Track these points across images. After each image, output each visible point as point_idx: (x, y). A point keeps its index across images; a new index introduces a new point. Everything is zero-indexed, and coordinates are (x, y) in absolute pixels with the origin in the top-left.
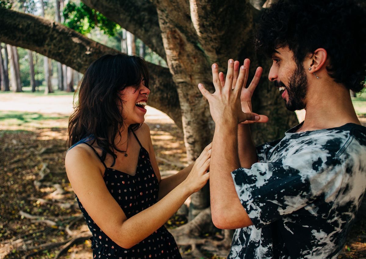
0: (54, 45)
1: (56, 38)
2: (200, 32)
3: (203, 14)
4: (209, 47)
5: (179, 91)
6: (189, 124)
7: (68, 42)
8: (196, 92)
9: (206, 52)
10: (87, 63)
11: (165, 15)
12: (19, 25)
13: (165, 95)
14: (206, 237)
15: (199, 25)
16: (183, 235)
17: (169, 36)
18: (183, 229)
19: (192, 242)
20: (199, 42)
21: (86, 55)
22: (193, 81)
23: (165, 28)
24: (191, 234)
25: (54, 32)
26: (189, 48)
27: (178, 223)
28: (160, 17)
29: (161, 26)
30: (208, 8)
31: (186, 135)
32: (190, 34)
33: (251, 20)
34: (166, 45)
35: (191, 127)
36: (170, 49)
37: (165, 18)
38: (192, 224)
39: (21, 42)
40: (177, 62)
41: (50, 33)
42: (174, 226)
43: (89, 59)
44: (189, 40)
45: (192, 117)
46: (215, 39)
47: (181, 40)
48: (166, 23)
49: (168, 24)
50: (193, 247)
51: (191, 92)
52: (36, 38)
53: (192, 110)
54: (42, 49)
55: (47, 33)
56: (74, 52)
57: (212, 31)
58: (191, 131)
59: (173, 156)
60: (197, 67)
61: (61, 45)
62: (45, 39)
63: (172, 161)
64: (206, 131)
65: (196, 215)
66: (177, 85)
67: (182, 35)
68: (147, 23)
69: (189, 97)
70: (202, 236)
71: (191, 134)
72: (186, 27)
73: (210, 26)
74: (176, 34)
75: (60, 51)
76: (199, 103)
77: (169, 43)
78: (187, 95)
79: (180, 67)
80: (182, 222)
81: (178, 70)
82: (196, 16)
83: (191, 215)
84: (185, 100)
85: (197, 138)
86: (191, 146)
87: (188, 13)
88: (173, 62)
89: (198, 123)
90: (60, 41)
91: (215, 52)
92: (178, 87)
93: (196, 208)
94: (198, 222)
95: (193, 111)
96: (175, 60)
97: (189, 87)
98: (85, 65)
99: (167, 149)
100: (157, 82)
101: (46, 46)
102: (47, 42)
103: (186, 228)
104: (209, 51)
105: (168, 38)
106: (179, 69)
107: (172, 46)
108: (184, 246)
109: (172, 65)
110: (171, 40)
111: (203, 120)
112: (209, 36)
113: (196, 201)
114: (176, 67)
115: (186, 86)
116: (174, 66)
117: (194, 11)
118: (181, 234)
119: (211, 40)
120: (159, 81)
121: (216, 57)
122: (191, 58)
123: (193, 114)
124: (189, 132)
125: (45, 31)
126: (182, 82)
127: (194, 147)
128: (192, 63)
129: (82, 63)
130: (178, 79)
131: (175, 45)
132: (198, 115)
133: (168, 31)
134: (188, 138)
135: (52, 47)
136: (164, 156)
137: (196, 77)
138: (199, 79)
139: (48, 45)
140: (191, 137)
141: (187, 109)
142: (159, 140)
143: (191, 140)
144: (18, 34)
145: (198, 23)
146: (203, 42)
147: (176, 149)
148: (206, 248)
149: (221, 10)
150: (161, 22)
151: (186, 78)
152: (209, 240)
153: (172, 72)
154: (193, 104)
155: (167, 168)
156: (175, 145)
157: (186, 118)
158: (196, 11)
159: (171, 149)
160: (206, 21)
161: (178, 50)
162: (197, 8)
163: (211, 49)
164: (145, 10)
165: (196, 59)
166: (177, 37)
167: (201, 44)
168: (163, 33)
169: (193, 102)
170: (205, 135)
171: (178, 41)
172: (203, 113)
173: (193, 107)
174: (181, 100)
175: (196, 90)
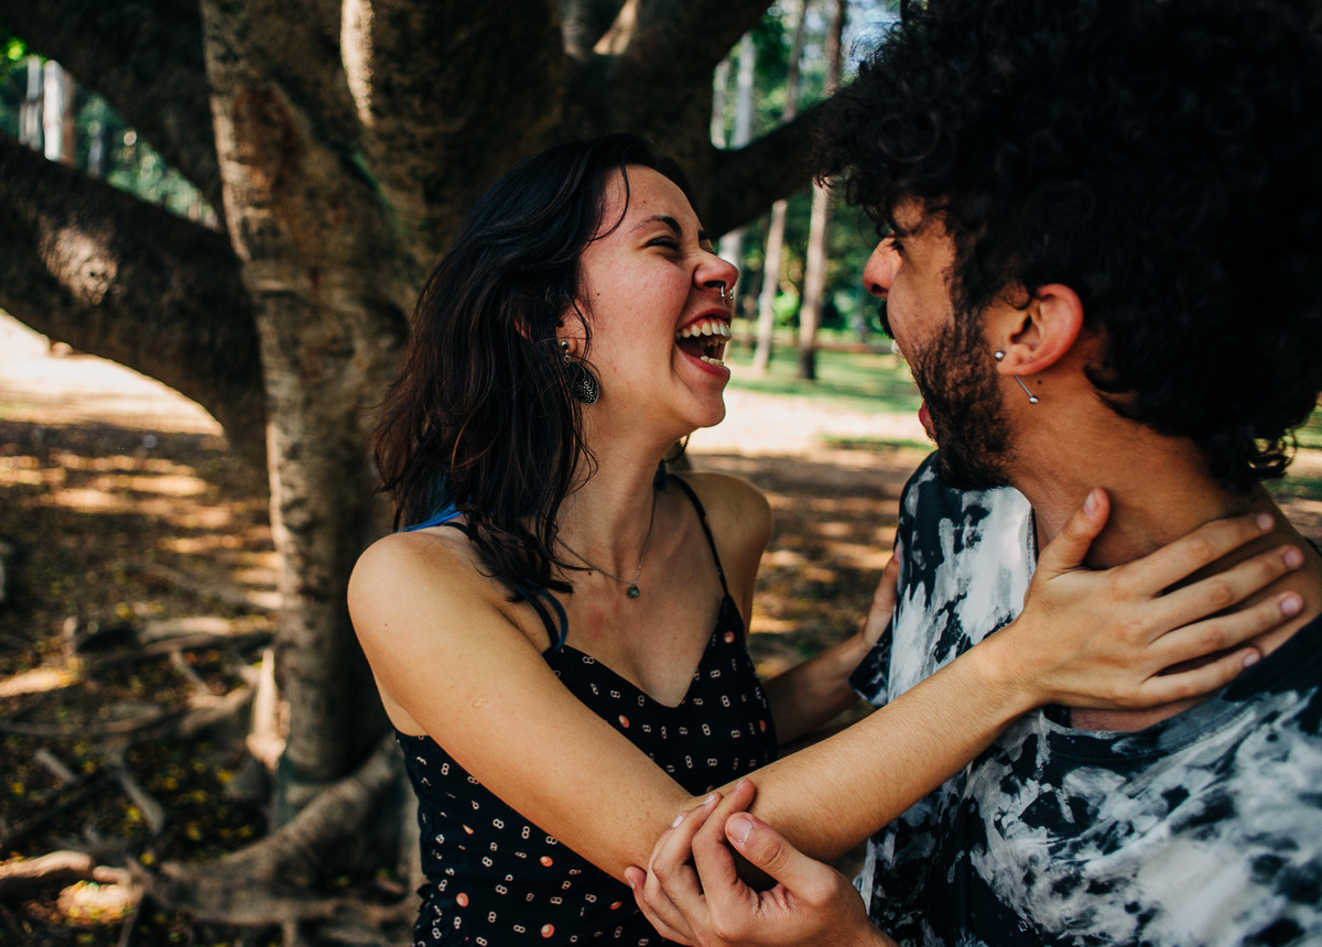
2: (374, 109)
3: (391, 42)
4: (401, 170)
5: (265, 326)
6: (293, 453)
8: (329, 335)
9: (385, 191)
11: (236, 26)
13: (205, 336)
14: (336, 892)
15: (372, 81)
16: (251, 884)
17: (244, 109)
18: (249, 863)
19: (285, 913)
20: (361, 147)
22: (323, 294)
23: (227, 77)
24: (280, 882)
26: (318, 164)
27: (226, 833)
28: (209, 31)
29: (213, 65)
30: (416, 22)
31: (279, 494)
32: (327, 114)
33: (561, 91)
34: (225, 143)
35: (303, 464)
36: (241, 160)
37: (231, 37)
38: (286, 839)
40: (264, 214)
42: (212, 847)
44: (320, 134)
45: (307, 430)
46: (428, 144)
47: (289, 132)
48: (236, 59)
49: (242, 65)
50: (290, 932)
51: (309, 335)
53: (308, 403)
57: (419, 111)
58: (300, 482)
59: (207, 558)
60: (342, 241)
63: (203, 581)
64: (358, 485)
65: (300, 806)
66: (257, 300)
67: (294, 112)
69: (302, 352)
70: (322, 886)
71: (301, 491)
72: (318, 84)
73: (413, 90)
74: (270, 108)
76: (339, 376)
77: (239, 137)
78: (295, 342)
79: (276, 232)
80: (246, 831)
81: (266, 244)
82: (366, 46)
83: (283, 802)
84: (283, 360)
85: (324, 510)
86: (297, 538)
87: (329, 31)
88: (250, 212)
89: (330, 454)
91: (419, 193)
92: (261, 310)
93: (301, 775)
94: (310, 830)
95: (315, 408)
96: (258, 205)
97: (306, 313)
99: (182, 532)
100: (175, 282)
103: (261, 856)
104: (398, 184)
105: (236, 119)
106: (269, 240)
107: (248, 150)
108: (250, 928)
109: (245, 224)
110: (247, 126)
111: (347, 444)
112: (403, 131)
113: (303, 751)
114: (261, 232)
115: (291, 309)
116: (254, 228)
117: (358, 26)
118: (241, 880)
119: (412, 147)
120: (183, 279)
121: (422, 210)
122: (322, 203)
123: (311, 418)
124: (291, 486)
126: (278, 295)
127: (309, 542)
128: (324, 225)
130: (264, 278)
131: (262, 147)
132: (332, 425)
133: (238, 90)
134: (287, 509)
136: (173, 560)
137: (336, 277)
138: (344, 285)
140: (297, 503)
141: (292, 398)
142: (154, 495)
143: (299, 517)
145: (367, 74)
146: (378, 149)
147: (221, 531)
148: (339, 934)
149: (462, 36)
150: (211, 52)
151: (294, 277)
152: (353, 902)
153: (241, 249)
154: (314, 381)
155: (181, 606)
156: (216, 516)
157: (286, 431)
158: (366, 28)
159: (198, 532)
160: (402, 71)
161: (272, 168)
162: (370, 14)
163: (409, 181)
165: (343, 212)
166: (276, 117)
167: (367, 154)
168: (220, 94)
169: (315, 373)
170: (352, 499)
171: (277, 134)
172: (352, 419)
173: (313, 390)
174: (271, 360)
175: (330, 328)
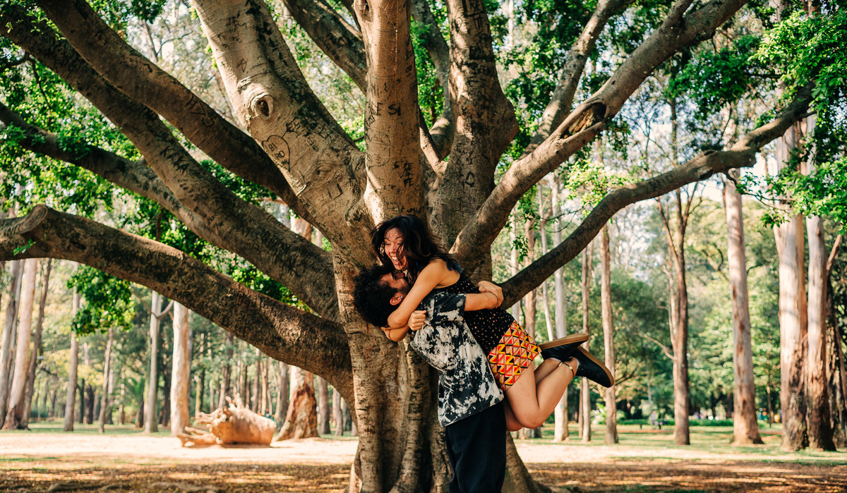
0: (183, 282)
1: (186, 273)
5: (351, 343)
6: (361, 384)
7: (201, 279)
8: (372, 344)
10: (227, 308)
12: (138, 252)
13: (330, 352)
17: (346, 277)
21: (227, 297)
22: (370, 331)
23: (341, 268)
25: (185, 266)
28: (336, 255)
29: (336, 265)
31: (357, 398)
34: (340, 287)
35: (365, 387)
36: (345, 292)
37: (342, 257)
39: (137, 275)
41: (179, 266)
43: (229, 303)
45: (366, 376)
48: (343, 262)
49: (346, 264)
51: (366, 345)
52: (159, 271)
53: (366, 367)
54: (165, 286)
55: (175, 266)
56: (209, 293)
58: (364, 393)
61: (193, 282)
62: (171, 272)
64: (383, 395)
66: (349, 336)
68: (299, 265)
69: (364, 351)
71: (364, 397)
75: (190, 291)
76: (376, 357)
77: (344, 285)
78: (362, 348)
81: (353, 317)
84: (358, 354)
85: (372, 402)
86: (365, 412)
88: (347, 307)
89: (374, 384)
90: (192, 278)
92: (350, 338)
95: (368, 368)
97: (365, 338)
98: (224, 310)
100: (319, 336)
101: (171, 282)
102: (173, 277)
105: (345, 280)
107: (347, 289)
109: (345, 312)
110: (348, 282)
111: (379, 380)
114: (350, 313)
115: (360, 337)
116: (348, 313)
120: (322, 335)
123: (367, 372)
124: (361, 395)
125: (172, 263)
126: (357, 333)
127: (368, 413)
129: (220, 307)
130: (352, 328)
132: (374, 374)
133: (344, 271)
134: (360, 402)
135: (180, 284)
139: (174, 281)
140: (363, 401)
141: (360, 366)
143: (364, 405)
144: (135, 264)
150: (335, 261)
151: (361, 327)
153: (343, 320)
154: (368, 359)
157: (359, 376)
164: (296, 249)
168: (338, 273)
169: (368, 357)
170: (381, 400)
172: (380, 371)
173: (368, 362)
174: (354, 354)
175: (372, 342)
